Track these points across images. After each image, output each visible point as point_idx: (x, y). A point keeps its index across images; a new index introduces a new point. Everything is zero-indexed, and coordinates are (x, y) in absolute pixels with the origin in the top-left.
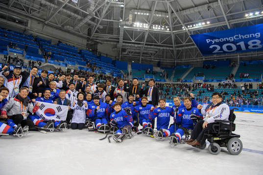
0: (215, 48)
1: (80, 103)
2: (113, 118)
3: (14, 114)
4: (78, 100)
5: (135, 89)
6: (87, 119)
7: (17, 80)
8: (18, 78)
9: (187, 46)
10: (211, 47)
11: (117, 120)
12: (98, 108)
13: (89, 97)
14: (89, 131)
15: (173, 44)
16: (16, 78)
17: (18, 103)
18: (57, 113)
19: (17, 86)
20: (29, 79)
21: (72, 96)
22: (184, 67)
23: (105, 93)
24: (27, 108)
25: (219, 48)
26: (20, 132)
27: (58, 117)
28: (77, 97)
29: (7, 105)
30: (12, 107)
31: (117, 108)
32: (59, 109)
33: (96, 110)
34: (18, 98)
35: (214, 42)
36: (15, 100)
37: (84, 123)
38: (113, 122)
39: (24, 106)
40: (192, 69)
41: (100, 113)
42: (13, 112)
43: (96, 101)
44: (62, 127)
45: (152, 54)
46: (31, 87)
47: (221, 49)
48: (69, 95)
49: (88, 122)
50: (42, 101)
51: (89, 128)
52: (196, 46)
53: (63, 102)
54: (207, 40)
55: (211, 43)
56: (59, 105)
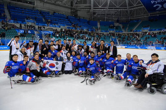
0: (158, 7)
1: (69, 59)
2: (89, 68)
3: (33, 69)
4: (67, 57)
5: (101, 47)
6: (74, 67)
7: (32, 48)
8: (32, 47)
9: (137, 7)
10: (155, 6)
11: (91, 69)
12: (79, 61)
13: (73, 53)
14: (75, 75)
15: (128, 6)
16: (31, 47)
17: (34, 63)
18: (56, 66)
19: (32, 51)
20: (38, 47)
21: (64, 54)
22: (135, 22)
23: (83, 50)
24: (39, 65)
25: (160, 6)
26: (37, 81)
27: (57, 68)
28: (67, 55)
29: (29, 65)
30: (32, 65)
31: (91, 62)
32: (57, 64)
33: (78, 62)
34: (34, 60)
35: (157, 2)
36: (32, 62)
37: (72, 70)
38: (89, 71)
39: (38, 65)
40: (140, 22)
41: (81, 64)
42: (32, 69)
43: (78, 57)
44: (59, 75)
45: (113, 14)
46: (40, 51)
47: (162, 7)
48: (62, 54)
49: (74, 70)
50: (47, 59)
51: (75, 73)
52: (143, 7)
53: (59, 59)
54: (152, 1)
55: (154, 4)
56: (57, 61)
